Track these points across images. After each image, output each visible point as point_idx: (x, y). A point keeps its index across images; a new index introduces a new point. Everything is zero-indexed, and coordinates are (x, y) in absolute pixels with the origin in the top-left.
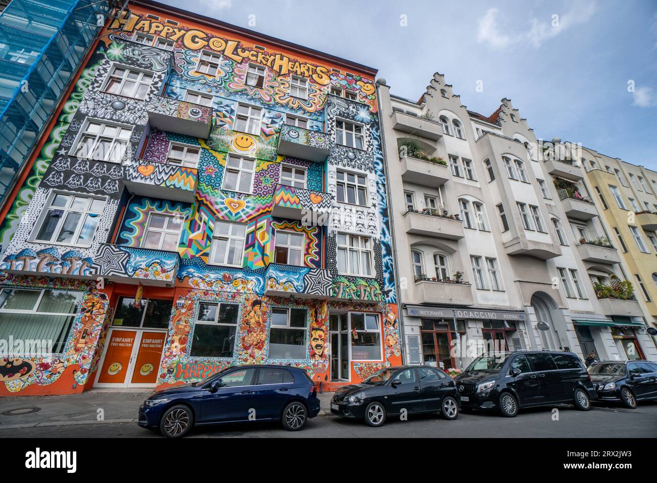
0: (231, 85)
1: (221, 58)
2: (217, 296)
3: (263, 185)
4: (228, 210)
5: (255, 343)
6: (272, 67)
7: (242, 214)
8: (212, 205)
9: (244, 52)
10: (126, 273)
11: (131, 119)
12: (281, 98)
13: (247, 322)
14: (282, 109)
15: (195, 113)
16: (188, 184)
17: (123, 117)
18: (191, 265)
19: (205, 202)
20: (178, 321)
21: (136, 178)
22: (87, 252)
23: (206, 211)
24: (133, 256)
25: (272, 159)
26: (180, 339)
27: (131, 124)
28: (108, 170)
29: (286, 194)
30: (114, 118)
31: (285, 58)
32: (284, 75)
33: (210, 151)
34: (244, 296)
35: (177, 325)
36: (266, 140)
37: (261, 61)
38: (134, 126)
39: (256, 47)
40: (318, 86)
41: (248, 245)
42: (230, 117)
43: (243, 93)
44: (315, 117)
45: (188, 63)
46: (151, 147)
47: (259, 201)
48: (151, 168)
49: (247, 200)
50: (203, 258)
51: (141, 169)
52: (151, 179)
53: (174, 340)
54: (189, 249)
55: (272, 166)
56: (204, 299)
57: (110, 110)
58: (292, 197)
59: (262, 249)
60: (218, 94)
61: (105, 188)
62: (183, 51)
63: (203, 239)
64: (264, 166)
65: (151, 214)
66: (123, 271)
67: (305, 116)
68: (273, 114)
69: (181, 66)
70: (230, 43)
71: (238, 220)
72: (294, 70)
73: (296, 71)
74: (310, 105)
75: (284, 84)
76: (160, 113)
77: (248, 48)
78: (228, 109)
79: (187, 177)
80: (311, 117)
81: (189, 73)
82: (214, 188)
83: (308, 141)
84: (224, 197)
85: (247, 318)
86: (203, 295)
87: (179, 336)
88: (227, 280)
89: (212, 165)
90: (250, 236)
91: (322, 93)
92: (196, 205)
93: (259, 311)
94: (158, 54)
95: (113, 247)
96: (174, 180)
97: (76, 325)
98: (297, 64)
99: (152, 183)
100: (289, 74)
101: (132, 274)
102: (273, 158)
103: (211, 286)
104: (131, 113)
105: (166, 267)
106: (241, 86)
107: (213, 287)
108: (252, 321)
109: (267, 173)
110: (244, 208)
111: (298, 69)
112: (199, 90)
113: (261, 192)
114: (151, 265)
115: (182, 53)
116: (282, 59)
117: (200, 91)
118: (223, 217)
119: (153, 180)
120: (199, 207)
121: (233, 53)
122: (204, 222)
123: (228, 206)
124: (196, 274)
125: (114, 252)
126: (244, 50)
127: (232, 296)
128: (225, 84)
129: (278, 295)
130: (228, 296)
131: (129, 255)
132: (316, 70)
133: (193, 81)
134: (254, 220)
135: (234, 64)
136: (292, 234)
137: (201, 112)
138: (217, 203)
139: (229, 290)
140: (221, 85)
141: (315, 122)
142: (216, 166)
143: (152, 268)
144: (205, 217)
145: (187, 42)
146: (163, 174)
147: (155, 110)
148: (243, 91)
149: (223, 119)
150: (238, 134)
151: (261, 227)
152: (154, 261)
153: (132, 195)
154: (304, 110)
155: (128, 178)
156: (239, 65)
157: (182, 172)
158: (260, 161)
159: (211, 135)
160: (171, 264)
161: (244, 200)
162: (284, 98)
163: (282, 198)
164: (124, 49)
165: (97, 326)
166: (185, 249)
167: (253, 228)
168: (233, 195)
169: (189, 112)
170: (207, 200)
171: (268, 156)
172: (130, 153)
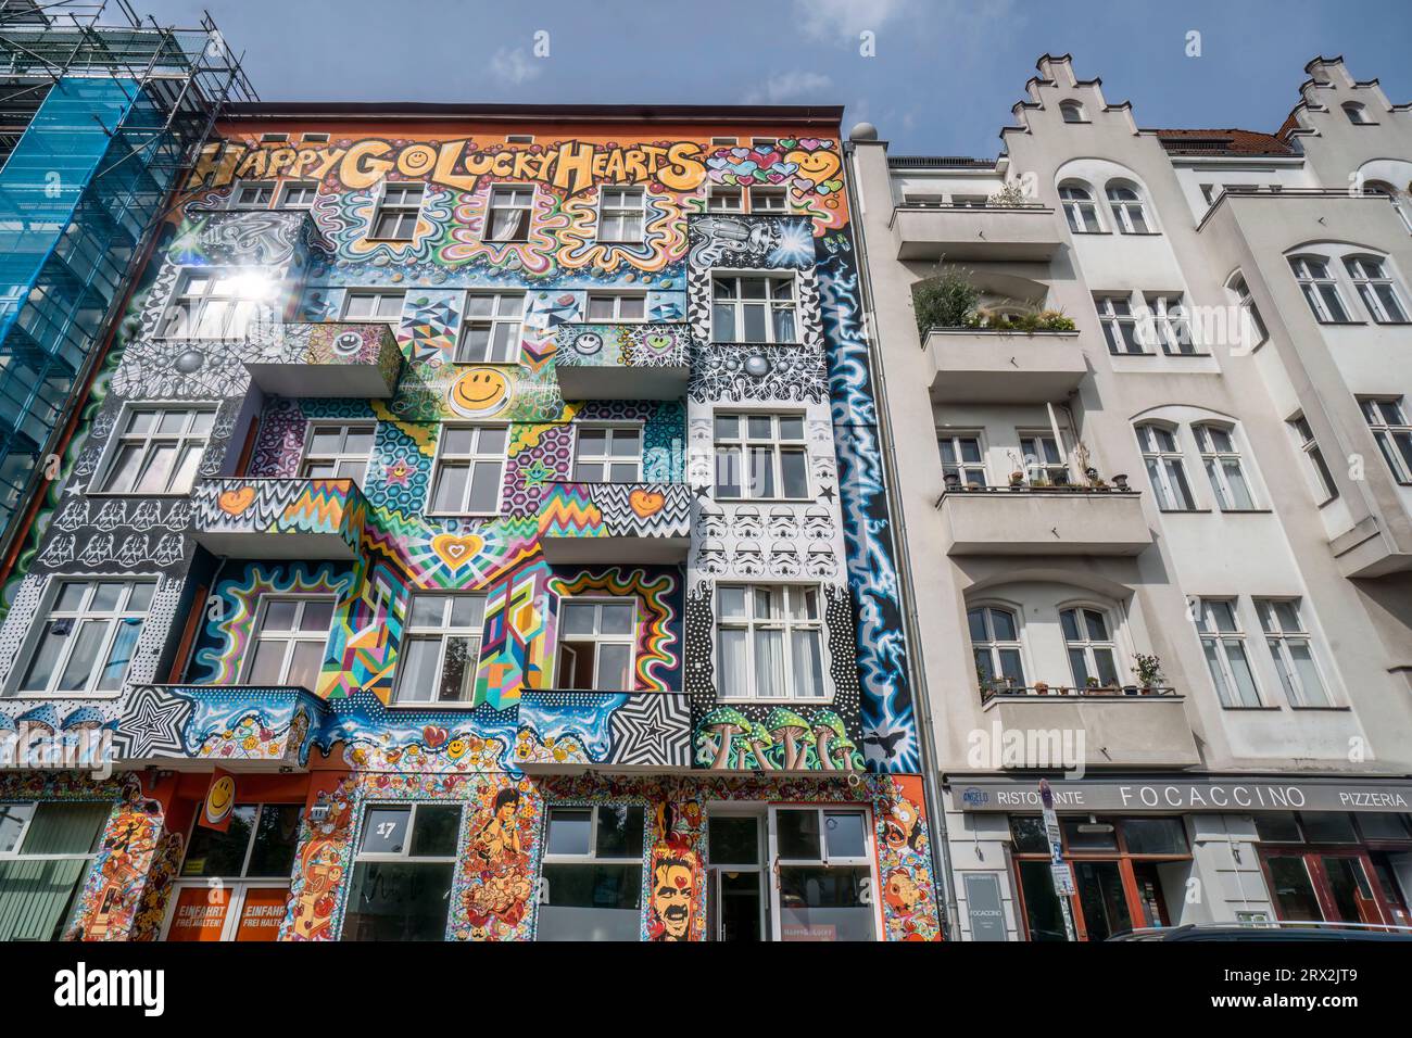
0: (449, 253)
1: (426, 192)
2: (409, 785)
3: (528, 486)
4: (440, 564)
5: (500, 906)
6: (551, 180)
7: (474, 569)
8: (401, 555)
9: (482, 161)
10: (184, 749)
11: (215, 387)
12: (573, 255)
13: (482, 851)
14: (577, 283)
15: (349, 343)
16: (328, 520)
17: (199, 386)
18: (349, 714)
19: (386, 552)
20: (315, 856)
21: (215, 522)
22: (113, 707)
23: (388, 574)
24: (202, 706)
25: (551, 416)
26: (317, 903)
27: (215, 399)
28: (165, 512)
29: (566, 504)
30: (180, 392)
31: (583, 148)
32: (583, 193)
33: (401, 426)
34: (475, 781)
35: (312, 869)
36: (535, 369)
37: (523, 173)
38: (221, 402)
39: (511, 141)
40: (672, 198)
41: (488, 648)
42: (448, 333)
43: (478, 264)
44: (664, 283)
45: (348, 223)
47: (516, 528)
48: (247, 493)
49: (487, 532)
50: (378, 691)
51: (227, 500)
52: (247, 520)
53: (303, 906)
54: (346, 673)
55: (552, 434)
56: (377, 796)
57: (174, 376)
59: (524, 653)
60: (418, 283)
61: (155, 556)
62: (338, 198)
63: (378, 646)
64: (530, 436)
65: (266, 598)
66: (179, 746)
67: (639, 286)
68: (553, 299)
69: (333, 235)
70: (446, 148)
71: (464, 587)
72: (609, 172)
73: (614, 173)
74: (651, 253)
75: (581, 216)
76: (270, 361)
77: (491, 149)
78: (442, 312)
79: (327, 501)
80: (654, 286)
81: (352, 248)
82: (407, 513)
83: (627, 354)
84: (432, 533)
85: (481, 839)
86: (373, 785)
87: (316, 895)
88: (434, 742)
89: (403, 459)
90: (494, 622)
91: (686, 211)
92: (364, 563)
93: (511, 818)
94: (275, 224)
95: (159, 690)
96: (296, 513)
97: (93, 879)
98: (616, 154)
99: (249, 529)
100: (594, 186)
101: (196, 749)
102: (552, 413)
103: (395, 762)
104: (215, 373)
105: (272, 726)
106: (472, 250)
107: (401, 764)
108: (495, 847)
109: (537, 453)
110: (480, 553)
111: (619, 168)
112: (374, 282)
113: (523, 507)
114: (239, 725)
115: (336, 204)
116: (575, 153)
117: (376, 286)
118: (427, 583)
119: (251, 523)
120: (372, 564)
121: (454, 173)
122: (384, 603)
123: (441, 556)
124: (360, 735)
125: (162, 701)
126: (479, 157)
127: (445, 783)
128: (435, 254)
129: (562, 773)
130: (436, 783)
131: (193, 706)
132: (667, 156)
133: (360, 265)
134: (505, 578)
135: (457, 199)
136: (605, 604)
137: (361, 338)
138: (413, 552)
139: (438, 768)
140: (423, 258)
141: (664, 295)
142: (412, 460)
143: (241, 732)
144: (384, 590)
145: (349, 175)
146: (273, 505)
147: (260, 356)
148: (477, 259)
149: (430, 341)
150: (467, 369)
151: (523, 596)
152: (245, 715)
153: (221, 561)
154: (635, 271)
155: (198, 526)
156: (467, 198)
157: (315, 492)
158: (519, 427)
159: (401, 386)
160: (283, 716)
161: (480, 532)
162: (582, 251)
163: (556, 516)
164: (204, 230)
165: (136, 880)
166: (337, 673)
167: (501, 601)
168: (452, 526)
169: (334, 345)
170: (389, 548)
171: (539, 412)
172: (211, 466)
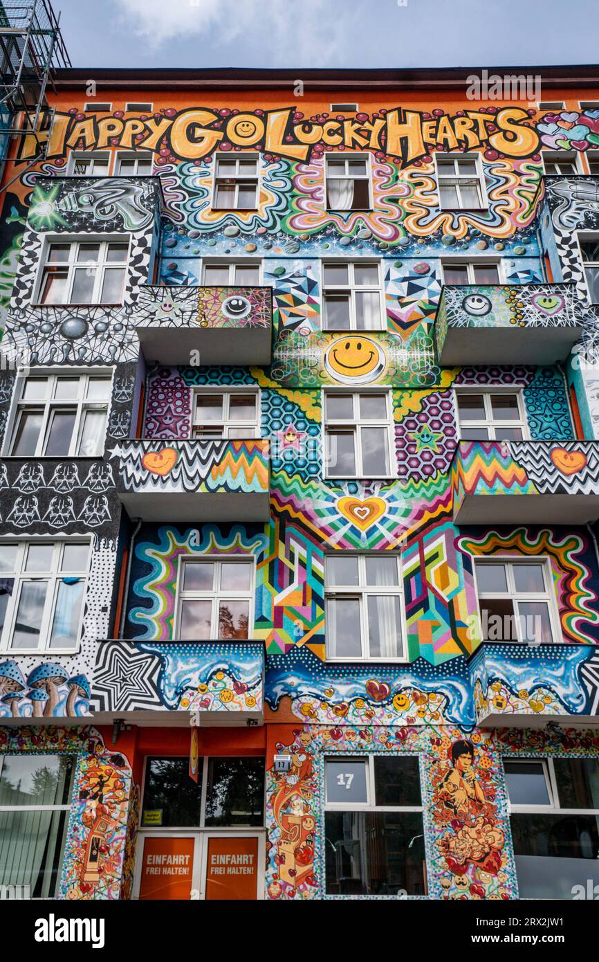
0: (296, 222)
1: (261, 162)
2: (363, 737)
3: (419, 450)
4: (349, 525)
5: (477, 855)
6: (384, 149)
7: (382, 530)
8: (309, 518)
9: (310, 131)
10: (162, 702)
11: (105, 352)
12: (421, 223)
13: (447, 801)
14: (429, 251)
15: (237, 307)
16: (255, 479)
17: (89, 352)
18: (289, 669)
19: (293, 515)
20: (285, 806)
21: (143, 482)
22: (74, 663)
23: (300, 536)
24: (171, 660)
25: (429, 382)
26: (297, 852)
27: (108, 364)
28: (83, 475)
29: (488, 463)
30: (71, 357)
31: (410, 116)
32: (417, 161)
33: (283, 392)
34: (427, 734)
35: (285, 819)
36: (404, 337)
37: (354, 141)
38: (114, 367)
39: (335, 109)
40: (509, 164)
41: (411, 606)
42: (311, 302)
43: (328, 233)
44: (517, 250)
45: (191, 194)
46: (154, 409)
47: (417, 491)
48: (169, 455)
49: (388, 494)
50: (312, 647)
51: (149, 460)
52: (175, 480)
53: (283, 855)
54: (278, 630)
55: (433, 399)
56: (334, 748)
57: (61, 342)
58: (506, 468)
59: (449, 610)
60: (271, 253)
61: (83, 517)
62: (175, 169)
63: (304, 604)
64: (413, 402)
65: (184, 560)
66: (156, 699)
67: (492, 252)
68: (409, 268)
69: (178, 206)
70: (273, 117)
71: (377, 547)
72: (440, 139)
73: (446, 140)
74: (498, 221)
75: (420, 184)
76: (163, 325)
77: (317, 117)
78: (301, 281)
79: (250, 461)
80: (507, 253)
81: (199, 218)
82: (306, 477)
83: (518, 314)
84: (335, 495)
85: (445, 789)
86: (328, 737)
87: (294, 844)
88: (379, 696)
89: (291, 425)
90: (413, 580)
91: (524, 178)
92: (274, 524)
93: (470, 769)
94: (128, 191)
95: (125, 645)
96: (222, 474)
97: (76, 829)
98: (444, 121)
99: (179, 489)
100: (428, 154)
101: (175, 702)
102: (430, 379)
103: (344, 715)
104: (102, 339)
105: (244, 679)
106: (321, 219)
107: (350, 717)
108: (460, 797)
109: (423, 418)
110: (386, 515)
111: (449, 135)
112: (228, 252)
113: (419, 470)
114: (211, 678)
115: (174, 174)
116: (402, 120)
117: (230, 255)
118: (339, 543)
119: (180, 482)
120: (282, 528)
121: (285, 142)
122: (301, 562)
123: (347, 517)
124: (305, 690)
125: (131, 656)
126: (308, 126)
127: (397, 735)
128: (283, 224)
129: (510, 724)
130: (389, 735)
131: (162, 661)
132: (495, 122)
133: (212, 235)
134: (416, 538)
135: (293, 168)
136: (516, 563)
137: (248, 303)
138: (320, 514)
139: (387, 722)
140: (273, 227)
141: (518, 262)
142: (301, 425)
143: (214, 685)
144: (299, 551)
145: (181, 145)
146: (197, 465)
147: (152, 320)
148: (325, 229)
149: (295, 310)
150: (337, 337)
151: (435, 556)
152: (215, 669)
153: (136, 524)
154: (486, 238)
155: (127, 487)
156: (304, 168)
157: (237, 452)
158: (399, 393)
159: (276, 354)
160: (253, 669)
161: (381, 494)
162: (429, 219)
163: (480, 475)
164: (58, 198)
165: (117, 829)
166: (271, 629)
167: (415, 561)
168: (353, 489)
169: (223, 309)
170: (296, 510)
171: (416, 378)
172: (119, 429)
